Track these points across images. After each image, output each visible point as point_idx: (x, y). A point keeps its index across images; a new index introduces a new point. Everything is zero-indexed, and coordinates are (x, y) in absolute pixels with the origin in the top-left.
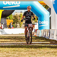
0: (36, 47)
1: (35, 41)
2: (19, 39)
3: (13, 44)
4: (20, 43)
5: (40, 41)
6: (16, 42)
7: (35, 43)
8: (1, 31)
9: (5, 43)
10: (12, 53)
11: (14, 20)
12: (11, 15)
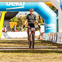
0: (42, 52)
1: (41, 45)
2: (24, 43)
3: (17, 48)
4: (25, 47)
5: (47, 45)
6: (21, 46)
7: (41, 47)
8: (4, 35)
9: (8, 47)
10: (16, 59)
11: (18, 22)
12: (15, 17)
